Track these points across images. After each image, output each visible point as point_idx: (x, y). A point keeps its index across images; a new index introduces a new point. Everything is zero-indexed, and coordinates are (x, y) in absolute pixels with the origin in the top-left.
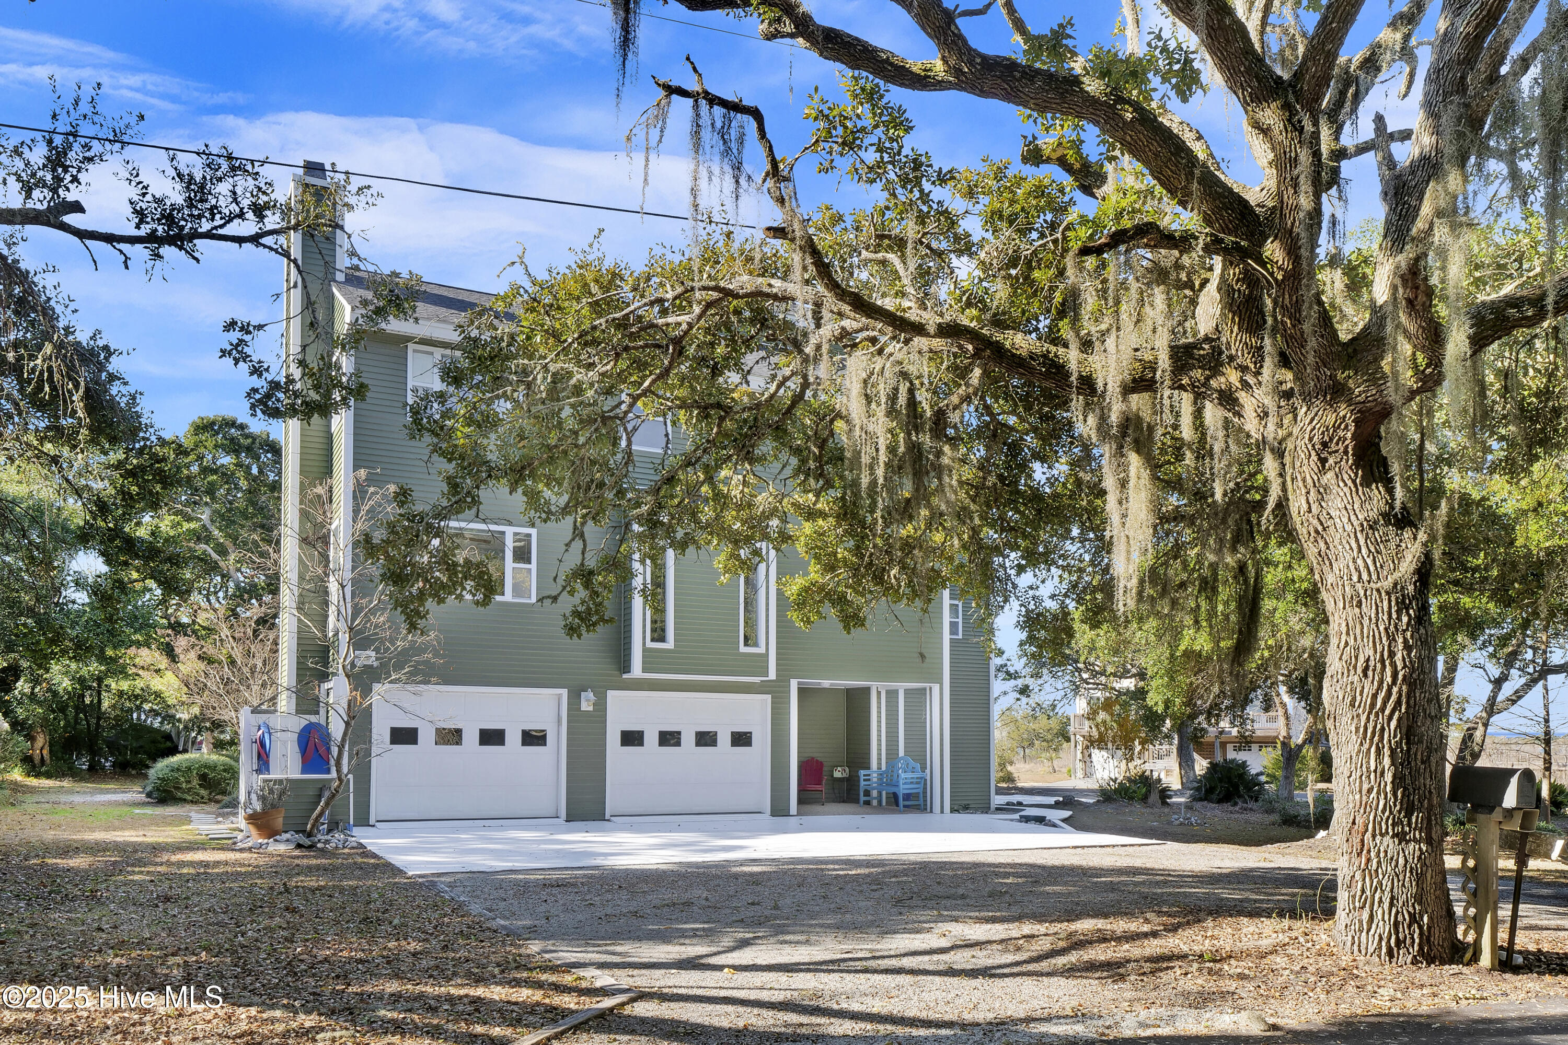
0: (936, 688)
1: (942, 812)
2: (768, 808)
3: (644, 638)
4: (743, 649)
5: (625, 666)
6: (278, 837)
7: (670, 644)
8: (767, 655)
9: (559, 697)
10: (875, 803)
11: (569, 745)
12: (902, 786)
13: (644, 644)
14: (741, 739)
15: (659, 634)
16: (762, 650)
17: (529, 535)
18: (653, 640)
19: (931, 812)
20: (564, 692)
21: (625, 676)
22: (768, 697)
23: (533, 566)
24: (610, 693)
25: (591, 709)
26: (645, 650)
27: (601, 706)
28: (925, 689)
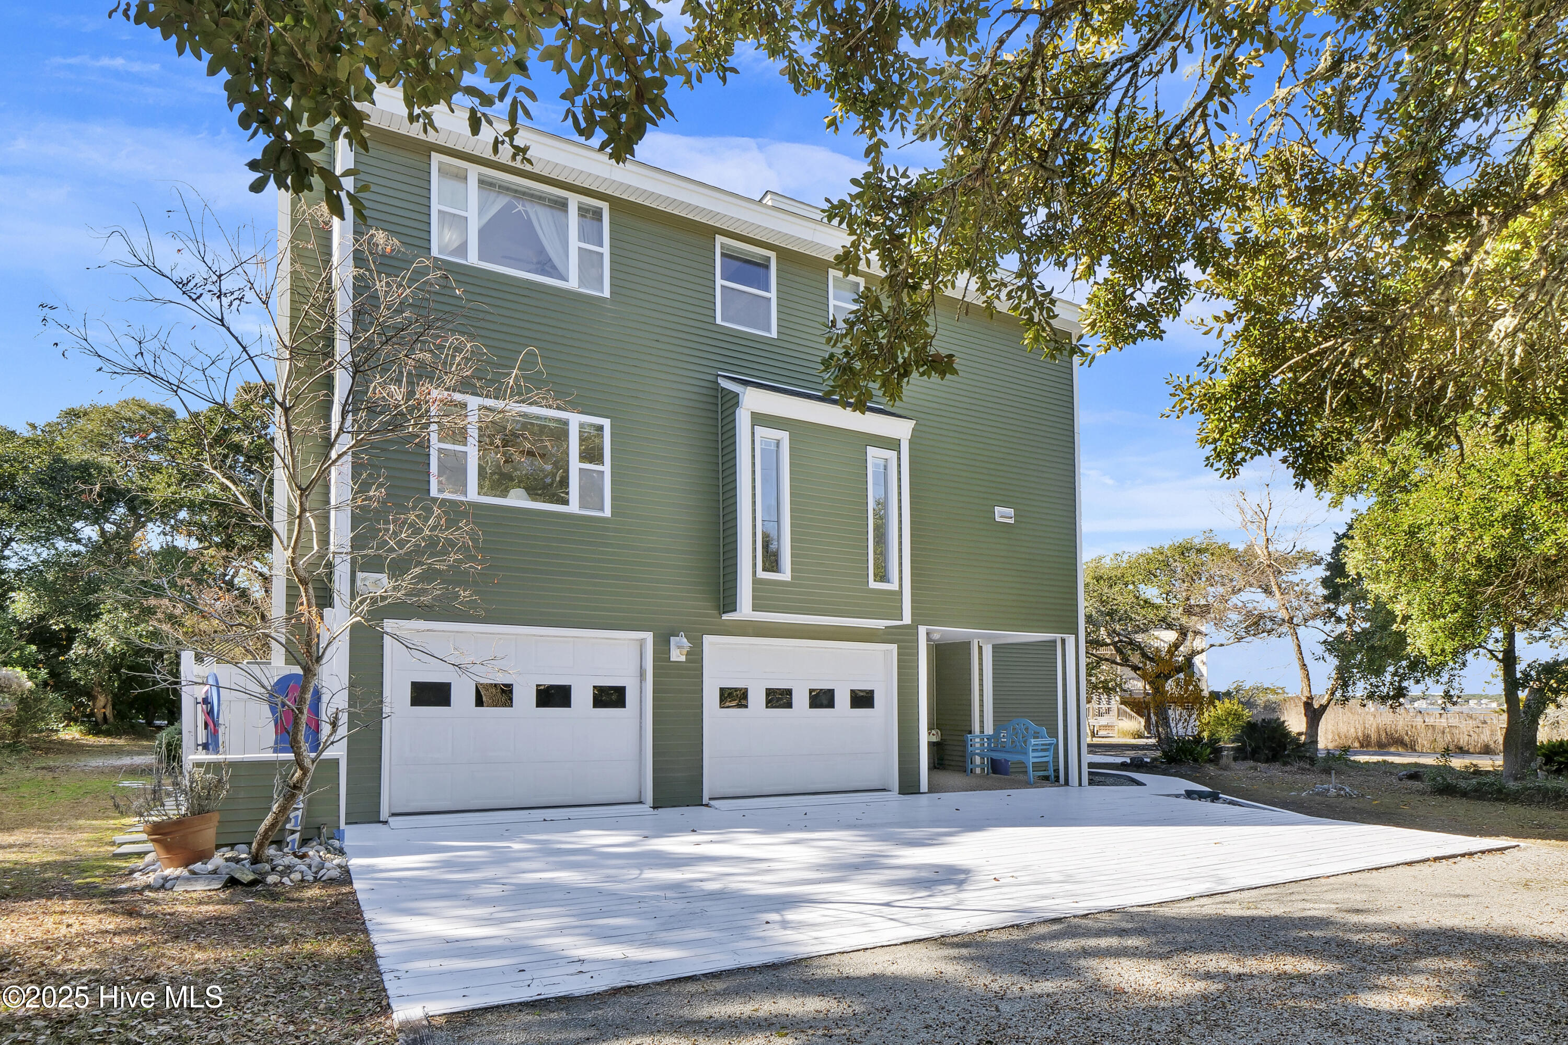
0: (1070, 639)
1: (1080, 785)
2: (895, 784)
3: (754, 565)
4: (873, 585)
5: (728, 602)
6: (198, 866)
7: (786, 575)
8: (901, 592)
9: (642, 643)
10: (978, 771)
11: (655, 707)
12: (1031, 754)
13: (754, 573)
14: (863, 700)
15: (772, 561)
16: (894, 586)
17: (600, 428)
18: (764, 570)
19: (1067, 783)
20: (649, 636)
21: (725, 617)
22: (894, 647)
23: (606, 468)
24: (707, 639)
25: (683, 658)
26: (756, 582)
27: (696, 656)
28: (1055, 642)
